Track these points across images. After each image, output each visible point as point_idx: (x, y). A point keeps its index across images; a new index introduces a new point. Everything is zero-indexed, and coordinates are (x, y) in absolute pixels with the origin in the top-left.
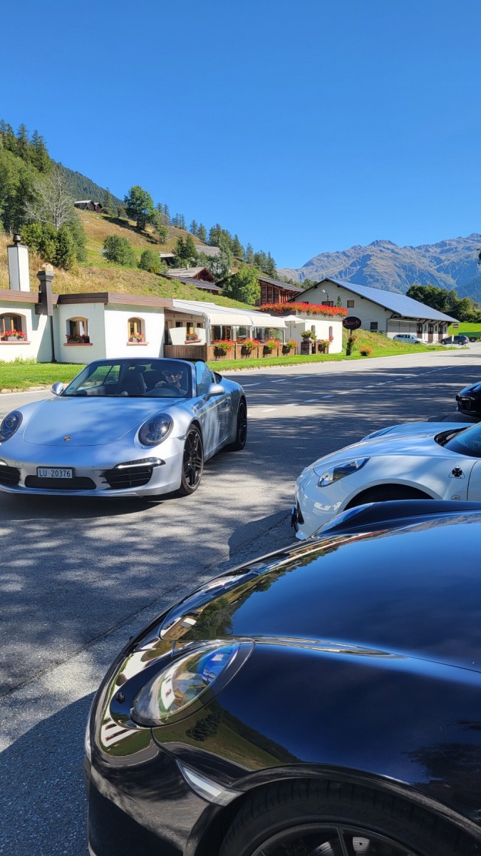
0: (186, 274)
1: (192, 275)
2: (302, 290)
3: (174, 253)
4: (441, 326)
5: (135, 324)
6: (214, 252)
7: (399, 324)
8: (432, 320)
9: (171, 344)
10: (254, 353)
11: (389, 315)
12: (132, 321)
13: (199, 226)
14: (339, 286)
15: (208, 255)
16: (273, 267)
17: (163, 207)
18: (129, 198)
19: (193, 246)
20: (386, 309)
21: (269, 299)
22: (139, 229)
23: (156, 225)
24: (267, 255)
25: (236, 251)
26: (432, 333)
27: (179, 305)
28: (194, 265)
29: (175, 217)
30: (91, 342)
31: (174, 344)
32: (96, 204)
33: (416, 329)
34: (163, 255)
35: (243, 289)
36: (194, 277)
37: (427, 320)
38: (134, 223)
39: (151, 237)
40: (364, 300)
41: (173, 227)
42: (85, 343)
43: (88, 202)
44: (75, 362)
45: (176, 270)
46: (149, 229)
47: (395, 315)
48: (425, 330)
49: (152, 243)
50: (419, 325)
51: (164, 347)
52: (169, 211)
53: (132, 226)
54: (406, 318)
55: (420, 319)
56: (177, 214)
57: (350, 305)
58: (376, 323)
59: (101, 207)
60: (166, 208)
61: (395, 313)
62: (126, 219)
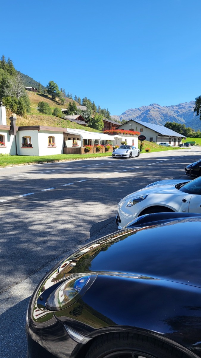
0: (73, 118)
1: (75, 118)
2: (121, 124)
3: (67, 109)
4: (179, 139)
5: (51, 139)
6: (84, 108)
7: (162, 138)
8: (175, 137)
9: (66, 147)
10: (101, 151)
11: (157, 134)
12: (50, 137)
13: (78, 97)
14: (136, 123)
15: (82, 110)
16: (109, 115)
17: (63, 89)
18: (49, 86)
19: (76, 106)
20: (156, 132)
21: (108, 128)
22: (53, 99)
23: (60, 97)
24: (106, 110)
25: (94, 108)
26: (171, 142)
27: (69, 131)
28: (76, 114)
29: (68, 94)
30: (32, 146)
31: (67, 147)
32: (34, 88)
33: (168, 140)
34: (63, 110)
35: (96, 124)
36: (76, 119)
37: (173, 137)
38: (51, 97)
39: (58, 102)
40: (147, 128)
41: (67, 98)
42: (30, 147)
43: (31, 87)
44: (26, 155)
45: (68, 116)
46: (57, 99)
47: (160, 135)
48: (172, 141)
49: (58, 105)
50: (170, 139)
51: (63, 148)
52: (65, 91)
53: (50, 98)
54: (164, 136)
55: (170, 136)
56: (69, 93)
57: (141, 131)
58: (152, 138)
59: (37, 90)
60: (64, 90)
61: (160, 134)
62: (47, 95)
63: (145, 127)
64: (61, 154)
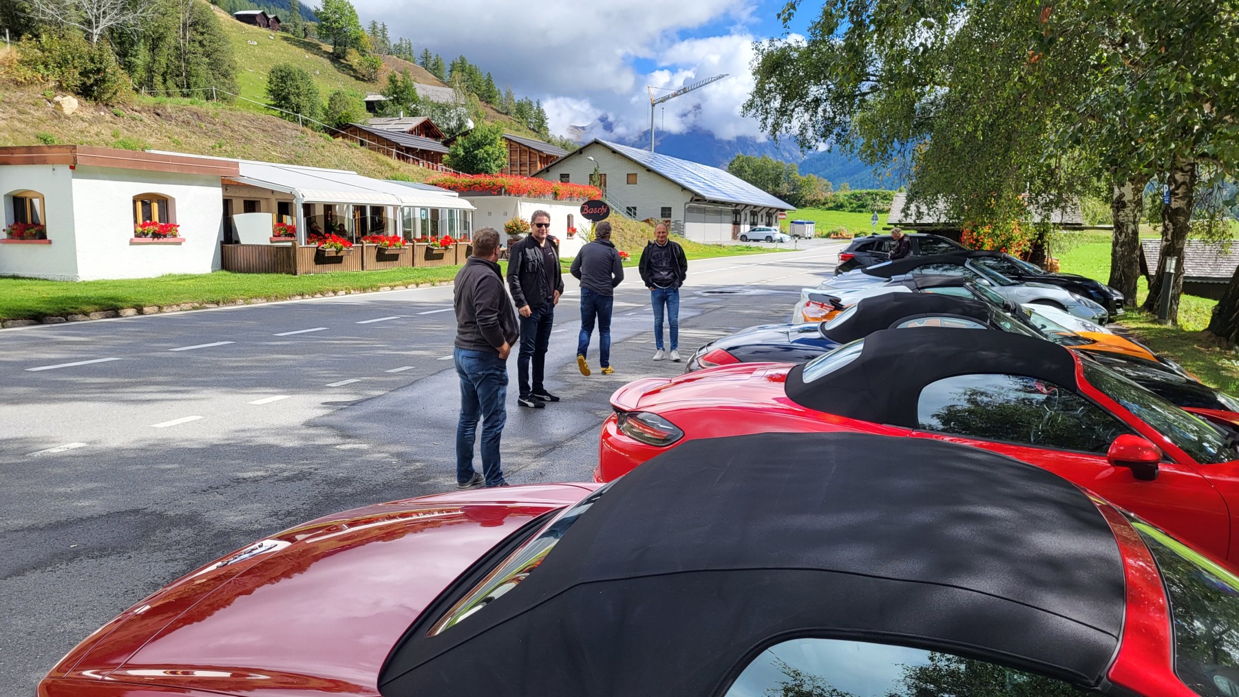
0: (399, 126)
1: (408, 128)
2: (562, 153)
3: (383, 94)
4: (769, 215)
5: (155, 206)
6: (443, 95)
7: (705, 211)
8: (755, 207)
9: (238, 242)
11: (688, 197)
12: (144, 201)
13: (434, 57)
14: (614, 152)
15: (435, 101)
17: (380, 26)
18: (322, 10)
19: (412, 85)
20: (684, 189)
21: (523, 168)
22: (336, 58)
23: (363, 52)
25: (490, 97)
26: (739, 224)
28: (414, 113)
29: (398, 42)
30: (49, 238)
31: (243, 242)
32: (271, 16)
33: (731, 218)
34: (371, 98)
36: (411, 132)
37: (747, 205)
38: (330, 49)
39: (355, 71)
40: (651, 175)
41: (395, 57)
42: (40, 239)
43: (258, 12)
44: (21, 274)
45: (383, 120)
46: (354, 58)
47: (697, 198)
48: (746, 220)
49: (357, 78)
50: (737, 213)
51: (222, 248)
52: (389, 34)
53: (326, 52)
54: (715, 202)
55: (737, 204)
56: (401, 39)
57: (630, 181)
58: (670, 209)
59: (279, 21)
60: (384, 29)
61: (696, 194)
62: (317, 42)
63: (645, 170)
64: (209, 271)
